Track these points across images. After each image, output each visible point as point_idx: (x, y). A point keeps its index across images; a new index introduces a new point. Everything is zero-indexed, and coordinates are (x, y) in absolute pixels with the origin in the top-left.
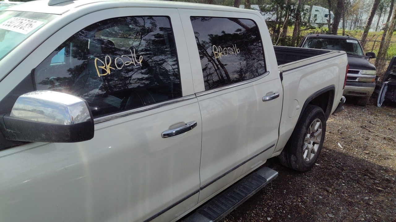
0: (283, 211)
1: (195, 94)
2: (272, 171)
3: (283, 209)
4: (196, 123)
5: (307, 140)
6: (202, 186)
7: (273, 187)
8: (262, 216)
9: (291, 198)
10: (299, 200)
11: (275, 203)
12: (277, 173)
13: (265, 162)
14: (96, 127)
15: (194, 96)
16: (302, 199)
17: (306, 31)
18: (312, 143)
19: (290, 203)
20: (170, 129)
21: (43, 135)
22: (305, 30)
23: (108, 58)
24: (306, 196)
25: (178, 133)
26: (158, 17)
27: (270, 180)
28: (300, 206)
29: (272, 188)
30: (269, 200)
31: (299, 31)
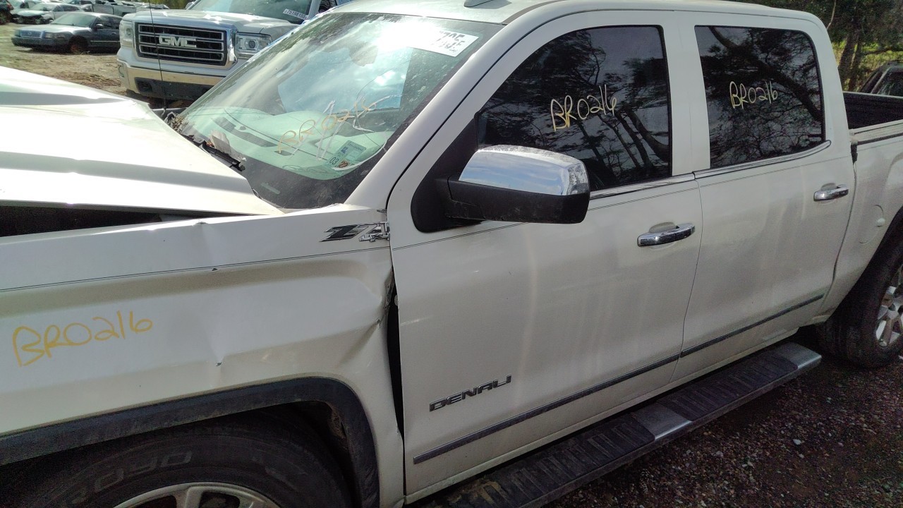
0: (827, 433)
1: (693, 173)
2: (809, 352)
3: (828, 430)
4: (693, 228)
5: (887, 300)
6: (684, 349)
7: (801, 388)
8: (783, 436)
9: (842, 413)
10: (863, 420)
11: (808, 416)
12: (820, 357)
13: (794, 332)
14: (592, 204)
15: (692, 177)
16: (868, 418)
17: (878, 57)
18: (897, 308)
19: (843, 422)
20: (651, 232)
21: (518, 210)
22: (877, 52)
23: (568, 98)
24: (878, 415)
25: (665, 240)
26: (643, 28)
27: (804, 368)
28: (864, 429)
29: (800, 390)
30: (794, 409)
31: (860, 55)
